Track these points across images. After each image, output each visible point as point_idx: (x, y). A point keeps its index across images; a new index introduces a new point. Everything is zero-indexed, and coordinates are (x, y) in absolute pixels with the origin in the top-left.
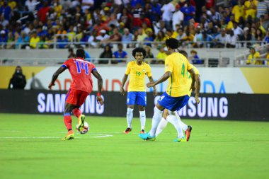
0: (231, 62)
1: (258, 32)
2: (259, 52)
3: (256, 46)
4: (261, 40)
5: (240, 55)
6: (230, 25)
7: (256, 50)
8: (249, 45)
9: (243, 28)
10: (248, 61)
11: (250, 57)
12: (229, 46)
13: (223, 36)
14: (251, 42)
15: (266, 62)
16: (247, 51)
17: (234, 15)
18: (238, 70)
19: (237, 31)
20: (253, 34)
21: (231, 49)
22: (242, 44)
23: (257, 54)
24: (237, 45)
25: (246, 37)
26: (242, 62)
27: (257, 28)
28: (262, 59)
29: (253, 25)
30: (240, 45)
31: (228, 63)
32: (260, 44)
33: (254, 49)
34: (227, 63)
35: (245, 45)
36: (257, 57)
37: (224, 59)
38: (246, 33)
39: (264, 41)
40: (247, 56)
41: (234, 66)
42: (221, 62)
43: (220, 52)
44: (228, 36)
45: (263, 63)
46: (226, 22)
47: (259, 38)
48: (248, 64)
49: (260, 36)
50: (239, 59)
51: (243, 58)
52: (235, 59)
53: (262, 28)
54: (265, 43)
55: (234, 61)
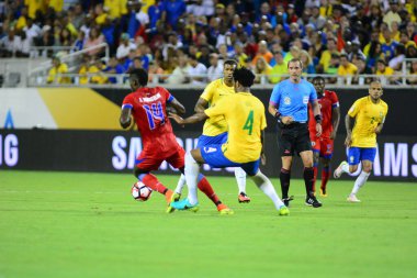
0: (23, 79)
1: (65, 34)
2: (67, 63)
3: (61, 55)
4: (70, 45)
5: (37, 69)
6: (22, 22)
7: (62, 61)
8: (50, 54)
9: (41, 27)
10: (49, 78)
11: (53, 72)
12: (20, 54)
14: (54, 48)
15: (77, 80)
16: (48, 63)
17: (27, 7)
18: (34, 92)
19: (33, 32)
20: (57, 36)
21: (23, 60)
22: (41, 52)
23: (64, 67)
24: (32, 54)
25: (46, 40)
26: (40, 80)
27: (64, 27)
28: (71, 76)
29: (56, 22)
30: (37, 53)
31: (19, 81)
32: (68, 51)
33: (58, 59)
34: (16, 81)
35: (45, 53)
36: (63, 73)
37: (12, 75)
38: (46, 35)
39: (73, 46)
40: (48, 71)
41: (28, 86)
42: (7, 80)
43: (6, 64)
44: (17, 39)
45: (73, 81)
46: (16, 16)
47: (66, 43)
48: (50, 82)
49: (68, 39)
50: (35, 75)
51: (41, 74)
52: (29, 74)
53: (71, 27)
54: (75, 50)
55: (28, 79)
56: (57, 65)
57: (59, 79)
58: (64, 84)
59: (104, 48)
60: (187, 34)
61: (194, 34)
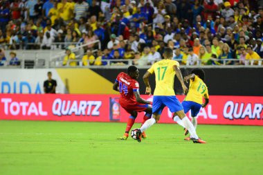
0: (47, 63)
1: (74, 34)
3: (71, 48)
4: (77, 41)
5: (56, 57)
8: (63, 48)
9: (57, 30)
10: (64, 63)
11: (66, 58)
12: (45, 48)
14: (66, 43)
15: (81, 64)
16: (63, 52)
21: (46, 51)
22: (58, 46)
23: (73, 56)
24: (52, 47)
25: (60, 39)
26: (57, 63)
27: (73, 30)
28: (77, 60)
30: (55, 46)
31: (44, 64)
32: (75, 45)
34: (42, 64)
35: (60, 46)
36: (72, 59)
37: (40, 60)
38: (61, 36)
39: (79, 42)
41: (50, 67)
42: (37, 63)
43: (36, 53)
47: (75, 40)
49: (76, 37)
50: (55, 60)
51: (58, 59)
52: (51, 60)
53: (77, 30)
54: (79, 45)
55: (50, 63)
59: (97, 43)
60: (150, 34)
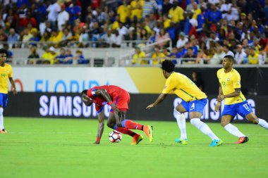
0: (116, 62)
1: (144, 32)
2: (145, 51)
3: (141, 46)
4: (146, 39)
5: (126, 55)
6: (116, 25)
7: (142, 50)
8: (134, 45)
9: (128, 28)
10: (133, 61)
11: (136, 57)
12: (115, 46)
13: (109, 36)
14: (136, 41)
15: (151, 62)
16: (132, 51)
18: (123, 69)
19: (123, 31)
20: (138, 34)
21: (116, 49)
22: (128, 43)
23: (143, 54)
24: (122, 45)
25: (131, 36)
26: (127, 62)
27: (143, 28)
28: (147, 59)
29: (138, 25)
30: (125, 44)
31: (114, 63)
32: (145, 43)
33: (139, 49)
34: (112, 62)
35: (130, 45)
36: (143, 57)
37: (109, 59)
38: (132, 33)
39: (149, 40)
40: (133, 56)
41: (120, 66)
42: (106, 62)
43: (106, 51)
44: (113, 36)
45: (149, 62)
46: (112, 21)
47: (144, 38)
48: (134, 64)
49: (145, 36)
50: (124, 59)
51: (128, 58)
52: (121, 58)
53: (148, 28)
54: (150, 43)
55: (120, 61)
56: (139, 52)
57: (140, 61)
58: (143, 64)
59: (169, 42)
60: (222, 32)
61: (227, 32)
